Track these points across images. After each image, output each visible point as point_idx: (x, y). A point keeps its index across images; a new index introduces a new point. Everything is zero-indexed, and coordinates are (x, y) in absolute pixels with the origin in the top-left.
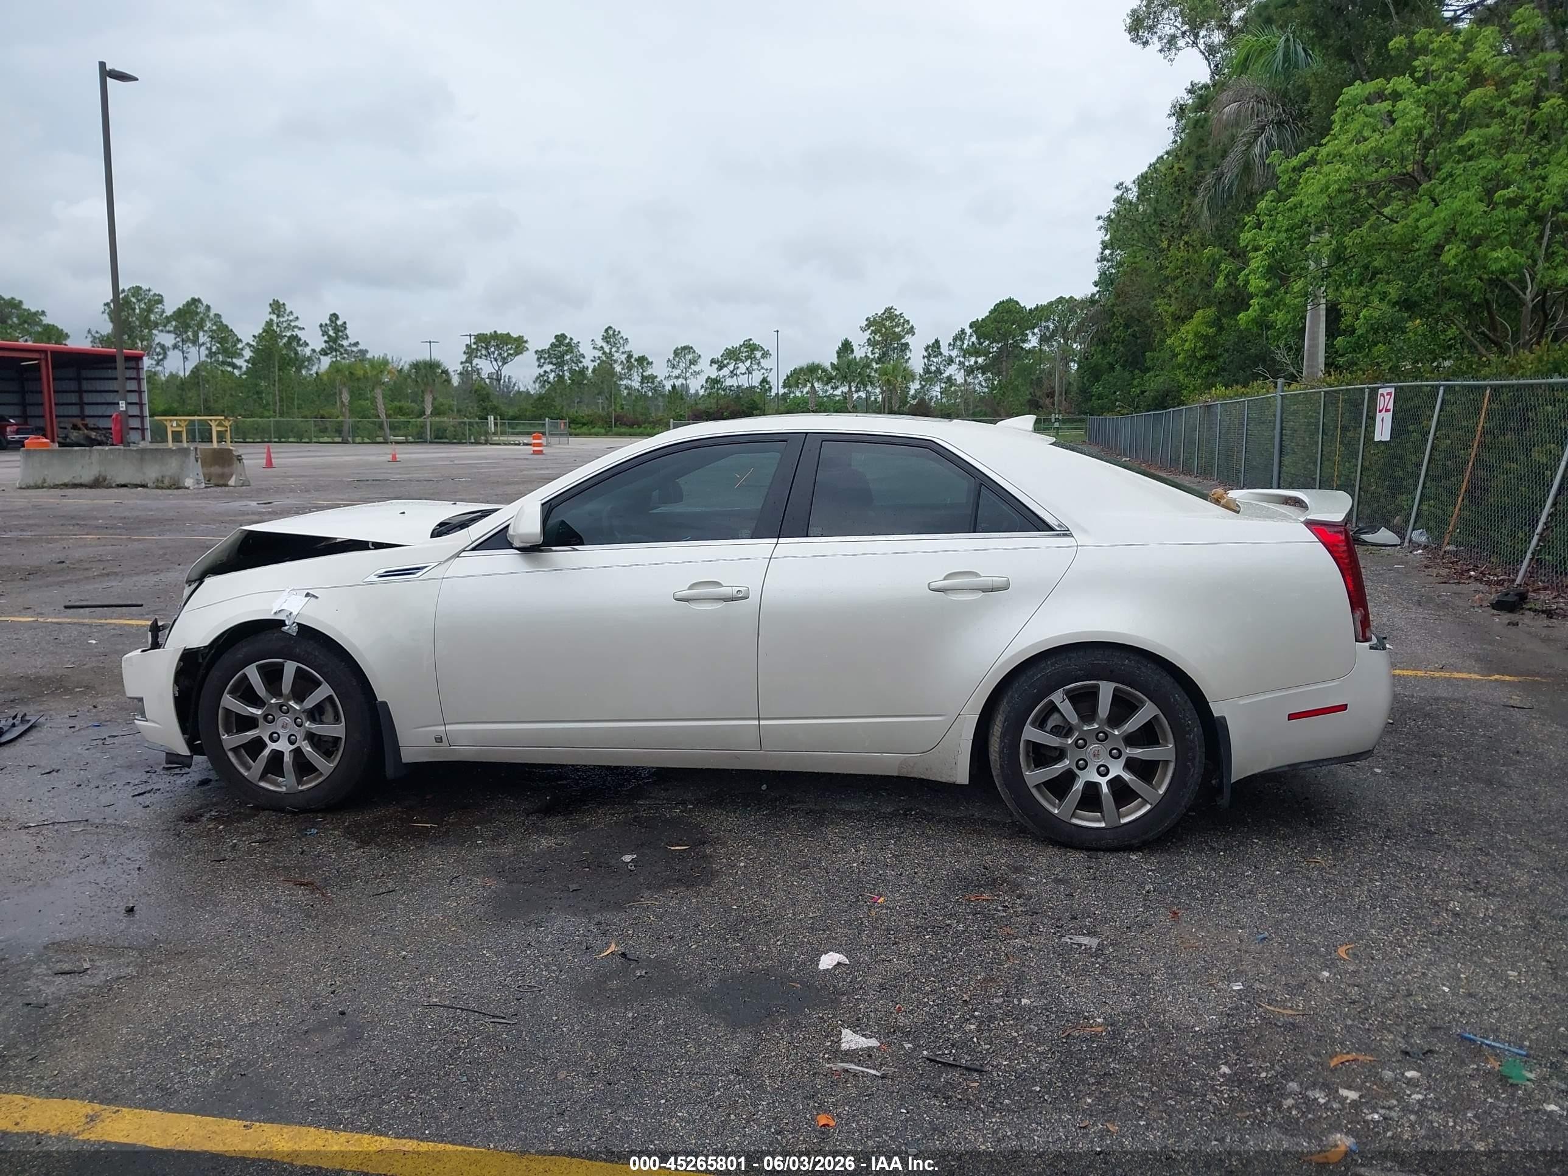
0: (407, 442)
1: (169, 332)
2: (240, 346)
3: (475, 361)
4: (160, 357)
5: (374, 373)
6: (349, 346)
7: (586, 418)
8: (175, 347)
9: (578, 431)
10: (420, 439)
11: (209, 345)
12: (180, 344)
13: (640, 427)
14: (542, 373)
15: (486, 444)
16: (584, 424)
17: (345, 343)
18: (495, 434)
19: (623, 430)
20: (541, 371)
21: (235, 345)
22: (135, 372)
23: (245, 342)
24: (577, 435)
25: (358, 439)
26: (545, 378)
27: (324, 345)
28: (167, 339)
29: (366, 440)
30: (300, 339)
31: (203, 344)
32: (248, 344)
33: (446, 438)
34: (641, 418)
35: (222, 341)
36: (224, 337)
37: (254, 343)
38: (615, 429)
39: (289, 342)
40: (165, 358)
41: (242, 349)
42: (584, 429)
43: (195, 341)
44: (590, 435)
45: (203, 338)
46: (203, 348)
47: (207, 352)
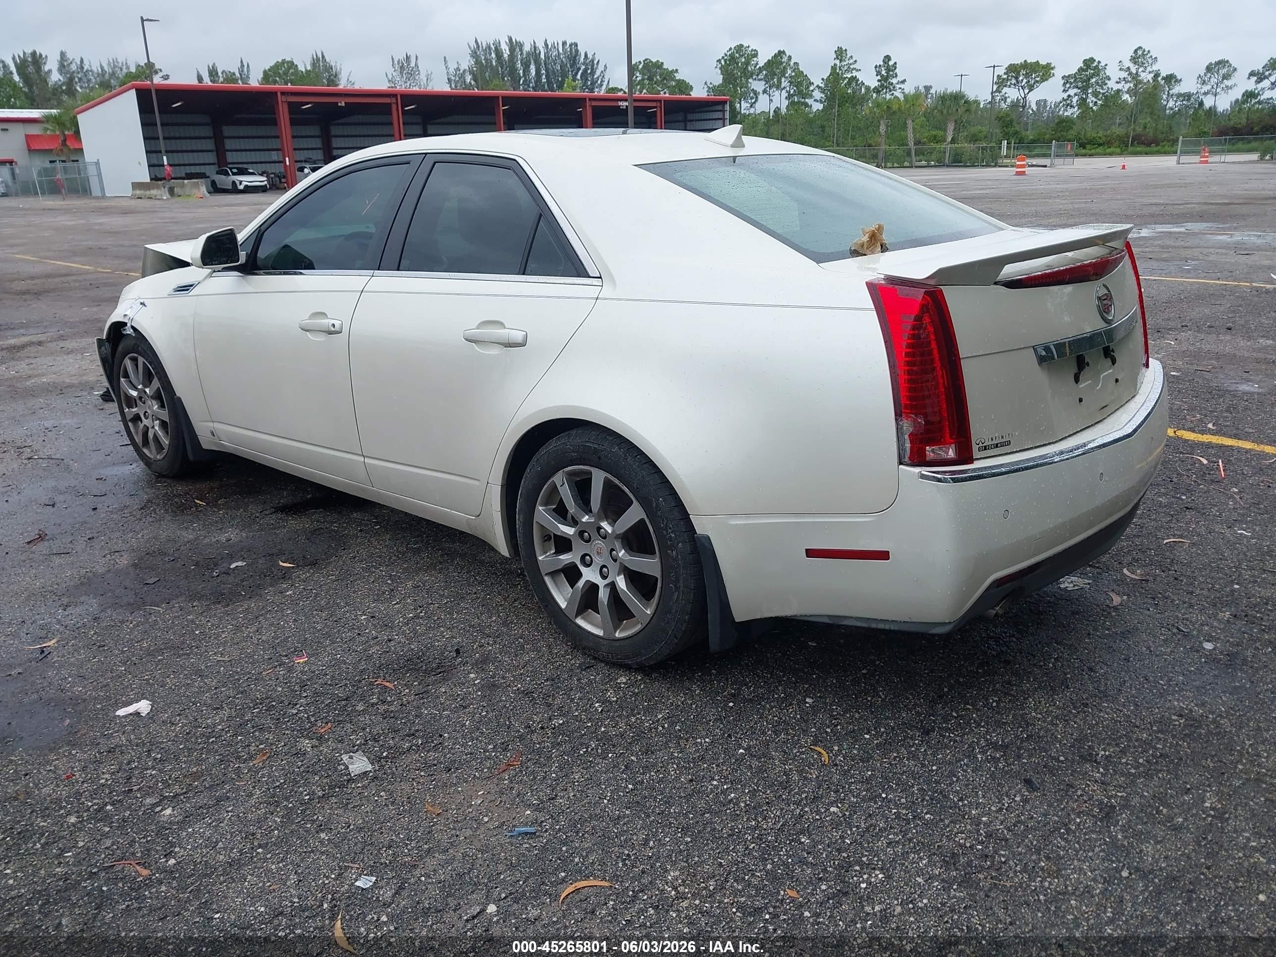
0: (928, 166)
1: (760, 80)
2: (811, 88)
3: (1005, 90)
4: (753, 101)
5: (908, 106)
6: (898, 83)
7: (1104, 139)
8: (765, 92)
9: (1093, 151)
10: (941, 164)
11: (788, 89)
12: (768, 89)
13: (1157, 145)
14: (1066, 97)
15: (995, 166)
16: (1100, 145)
17: (894, 81)
18: (1005, 157)
19: (1139, 149)
20: (1065, 96)
21: (808, 88)
22: (722, 113)
23: (816, 85)
24: (1084, 155)
25: (889, 165)
26: (1069, 102)
27: (877, 84)
28: (757, 85)
29: (896, 165)
30: (858, 80)
31: (784, 88)
32: (818, 86)
33: (961, 162)
34: (1160, 136)
35: (798, 85)
36: (800, 83)
37: (822, 85)
38: (1130, 149)
39: (849, 83)
40: (756, 101)
41: (812, 91)
42: (1100, 150)
43: (778, 87)
44: (1105, 155)
45: (785, 83)
46: (784, 91)
47: (787, 94)
